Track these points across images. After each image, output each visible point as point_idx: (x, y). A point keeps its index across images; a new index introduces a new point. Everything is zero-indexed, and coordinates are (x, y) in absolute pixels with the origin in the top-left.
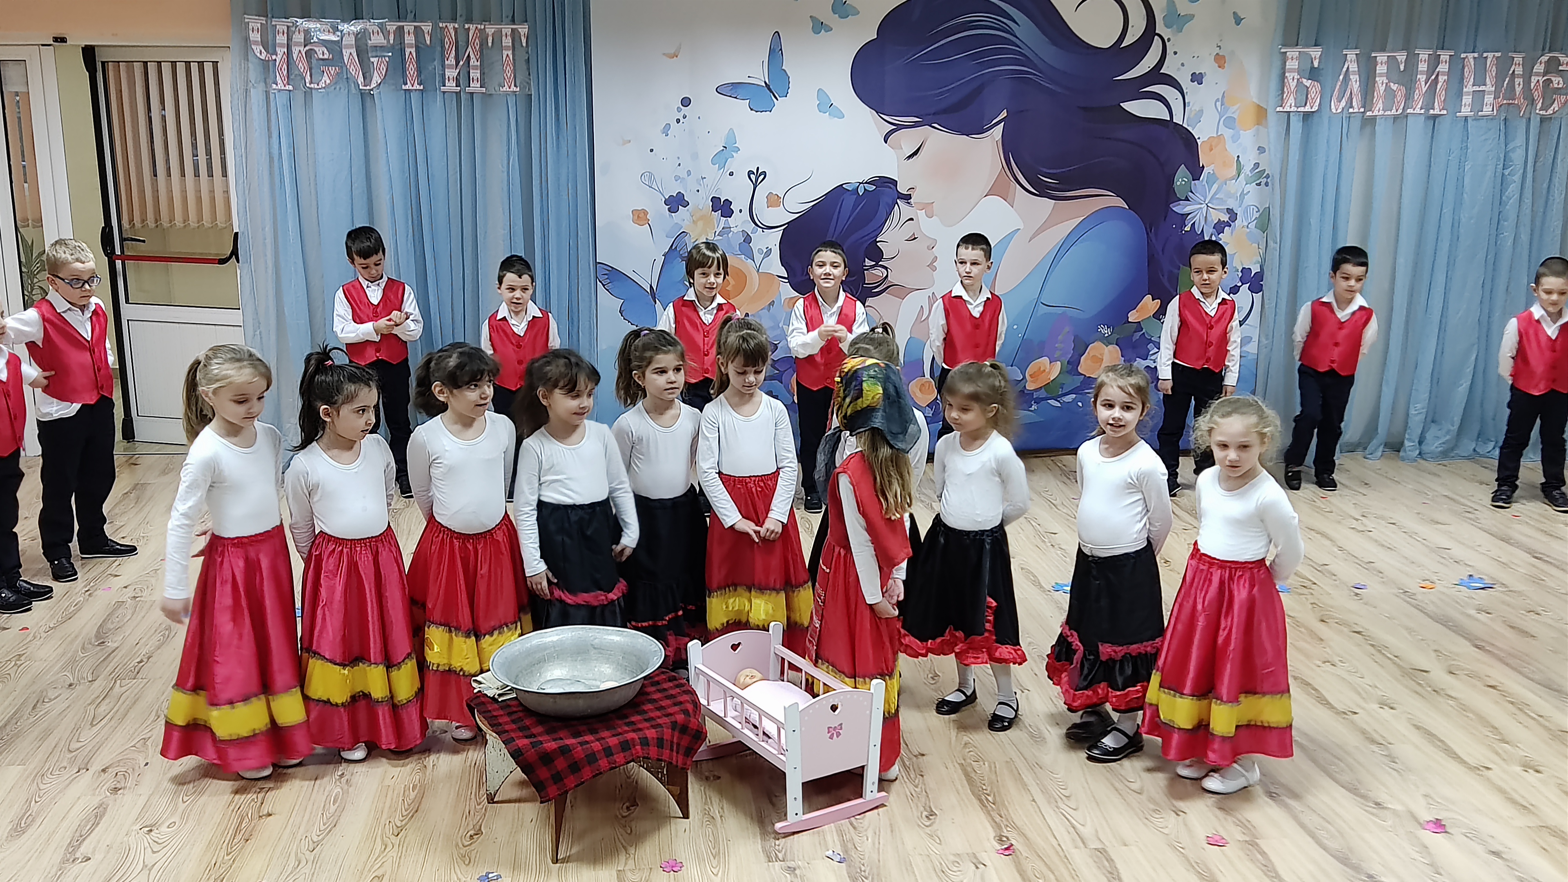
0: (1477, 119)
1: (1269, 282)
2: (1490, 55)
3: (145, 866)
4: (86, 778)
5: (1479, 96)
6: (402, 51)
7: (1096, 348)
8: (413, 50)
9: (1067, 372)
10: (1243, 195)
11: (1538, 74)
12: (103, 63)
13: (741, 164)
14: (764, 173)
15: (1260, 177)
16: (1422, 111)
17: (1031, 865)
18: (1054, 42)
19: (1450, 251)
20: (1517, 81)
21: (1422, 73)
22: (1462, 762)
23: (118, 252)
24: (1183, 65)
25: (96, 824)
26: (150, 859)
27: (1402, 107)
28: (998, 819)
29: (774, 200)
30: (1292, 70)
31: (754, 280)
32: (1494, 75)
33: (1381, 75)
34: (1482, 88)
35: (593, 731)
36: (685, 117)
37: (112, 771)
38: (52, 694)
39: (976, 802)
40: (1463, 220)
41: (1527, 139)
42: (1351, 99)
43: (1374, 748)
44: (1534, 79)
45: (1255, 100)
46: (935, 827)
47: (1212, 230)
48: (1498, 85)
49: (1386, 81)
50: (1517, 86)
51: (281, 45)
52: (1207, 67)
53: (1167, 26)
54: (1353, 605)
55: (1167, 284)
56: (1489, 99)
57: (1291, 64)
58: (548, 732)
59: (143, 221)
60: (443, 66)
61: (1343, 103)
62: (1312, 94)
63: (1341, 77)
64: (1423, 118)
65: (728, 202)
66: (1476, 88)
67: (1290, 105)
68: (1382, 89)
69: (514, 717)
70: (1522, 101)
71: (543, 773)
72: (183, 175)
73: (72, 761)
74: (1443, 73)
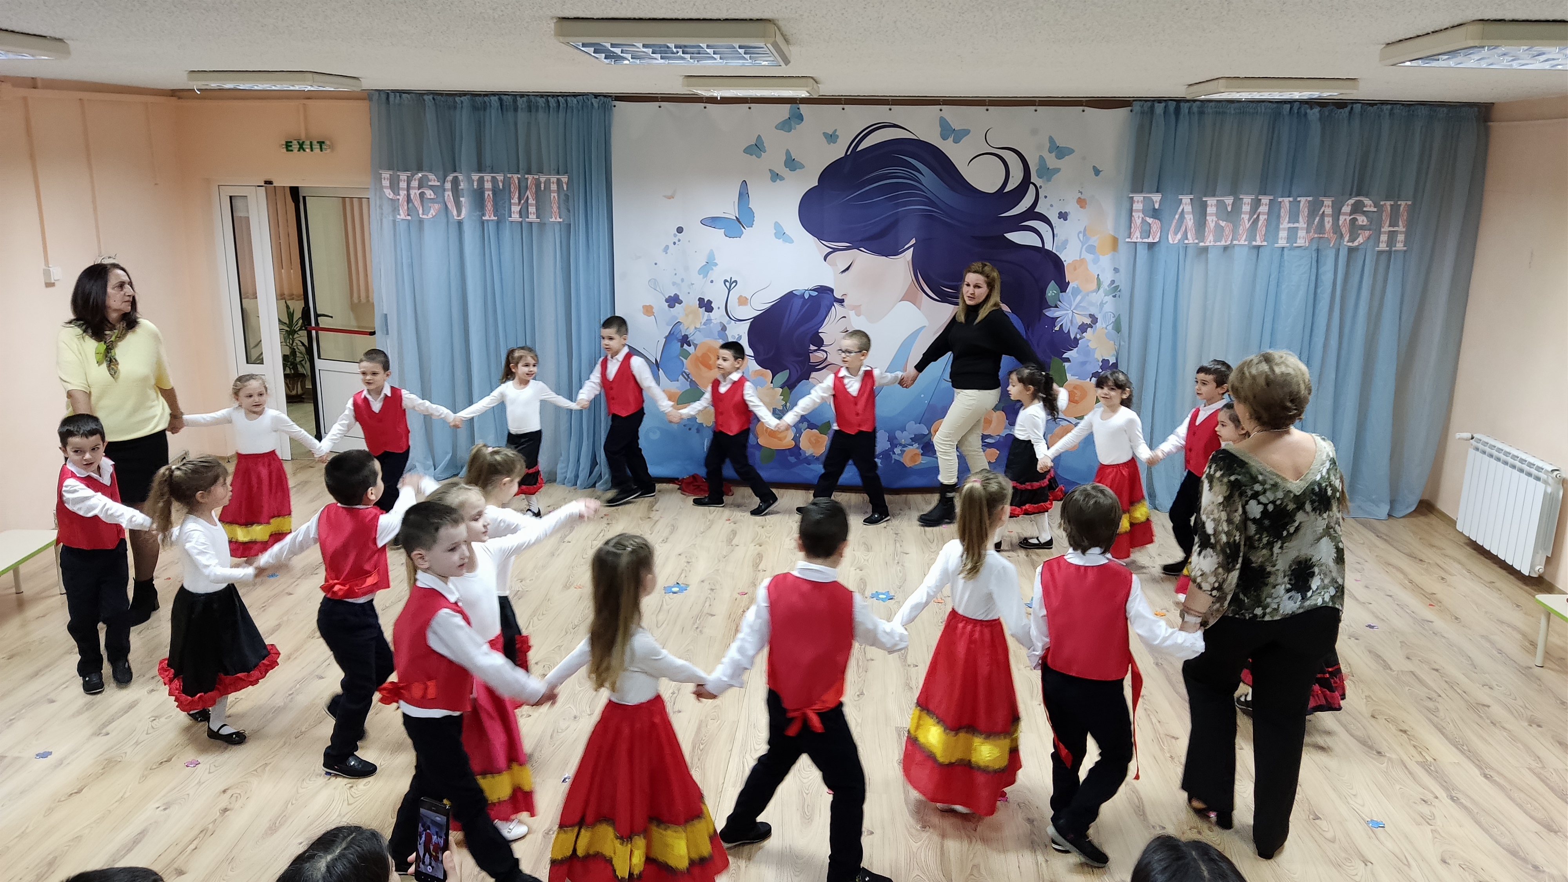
0: (1292, 248)
2: (1303, 200)
5: (1292, 233)
6: (483, 193)
8: (490, 193)
10: (1102, 304)
11: (1345, 214)
14: (736, 282)
15: (1115, 290)
16: (1246, 243)
18: (952, 188)
20: (1327, 219)
21: (1246, 213)
23: (313, 325)
24: (1052, 206)
27: (1230, 239)
29: (743, 301)
30: (1138, 211)
32: (1306, 214)
33: (1211, 215)
34: (1296, 225)
36: (679, 241)
41: (1336, 265)
42: (1186, 232)
44: (1342, 218)
45: (1112, 233)
48: (1309, 223)
49: (1215, 219)
50: (1326, 223)
51: (403, 189)
52: (1071, 208)
53: (1039, 177)
56: (1302, 234)
57: (1138, 206)
60: (510, 204)
61: (1179, 236)
62: (1154, 229)
63: (1177, 217)
64: (1246, 249)
65: (710, 302)
66: (1291, 225)
67: (1137, 237)
68: (1212, 225)
70: (1332, 235)
74: (1264, 214)
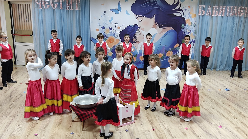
0: (229, 17)
1: (196, 42)
2: (231, 7)
3: (17, 131)
4: (8, 117)
5: (230, 13)
6: (60, 3)
7: (169, 52)
8: (62, 3)
9: (165, 56)
10: (192, 28)
11: (239, 10)
12: (12, 4)
13: (114, 22)
14: (117, 23)
15: (195, 25)
17: (158, 132)
18: (163, 4)
19: (224, 37)
20: (236, 11)
21: (221, 9)
22: (225, 117)
23: (14, 34)
24: (183, 8)
25: (10, 125)
26: (18, 130)
27: (217, 15)
28: (152, 125)
29: (119, 28)
30: (200, 9)
31: (115, 40)
33: (214, 10)
35: (89, 111)
36: (105, 14)
37: (12, 116)
38: (3, 104)
39: (149, 122)
40: (227, 33)
41: (237, 20)
43: (211, 115)
44: (238, 11)
45: (194, 13)
46: (142, 126)
47: (187, 34)
48: (233, 11)
51: (40, 2)
52: (187, 8)
54: (208, 93)
55: (180, 42)
56: (231, 14)
58: (82, 111)
59: (18, 29)
60: (66, 6)
61: (208, 14)
62: (203, 13)
63: (208, 10)
64: (221, 16)
65: (111, 28)
66: (229, 12)
67: (200, 14)
68: (214, 12)
69: (77, 108)
70: (236, 14)
71: (81, 117)
72: (24, 22)
73: (6, 115)
74: (224, 10)
